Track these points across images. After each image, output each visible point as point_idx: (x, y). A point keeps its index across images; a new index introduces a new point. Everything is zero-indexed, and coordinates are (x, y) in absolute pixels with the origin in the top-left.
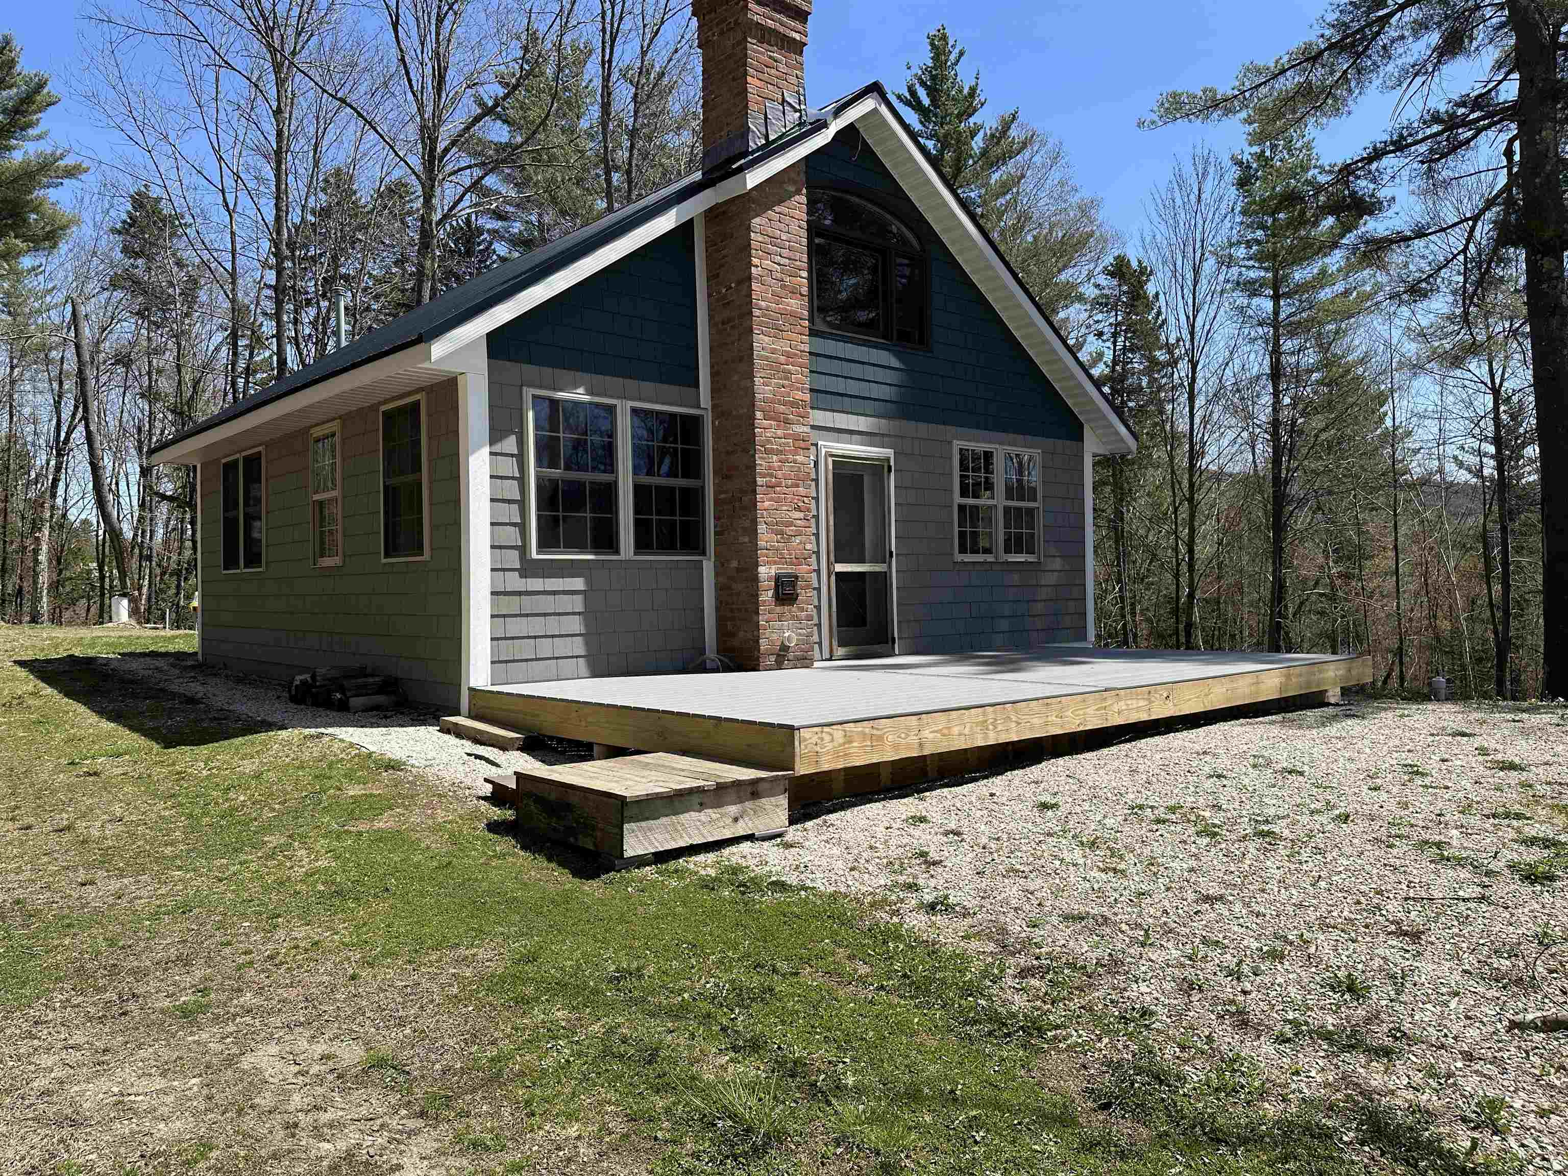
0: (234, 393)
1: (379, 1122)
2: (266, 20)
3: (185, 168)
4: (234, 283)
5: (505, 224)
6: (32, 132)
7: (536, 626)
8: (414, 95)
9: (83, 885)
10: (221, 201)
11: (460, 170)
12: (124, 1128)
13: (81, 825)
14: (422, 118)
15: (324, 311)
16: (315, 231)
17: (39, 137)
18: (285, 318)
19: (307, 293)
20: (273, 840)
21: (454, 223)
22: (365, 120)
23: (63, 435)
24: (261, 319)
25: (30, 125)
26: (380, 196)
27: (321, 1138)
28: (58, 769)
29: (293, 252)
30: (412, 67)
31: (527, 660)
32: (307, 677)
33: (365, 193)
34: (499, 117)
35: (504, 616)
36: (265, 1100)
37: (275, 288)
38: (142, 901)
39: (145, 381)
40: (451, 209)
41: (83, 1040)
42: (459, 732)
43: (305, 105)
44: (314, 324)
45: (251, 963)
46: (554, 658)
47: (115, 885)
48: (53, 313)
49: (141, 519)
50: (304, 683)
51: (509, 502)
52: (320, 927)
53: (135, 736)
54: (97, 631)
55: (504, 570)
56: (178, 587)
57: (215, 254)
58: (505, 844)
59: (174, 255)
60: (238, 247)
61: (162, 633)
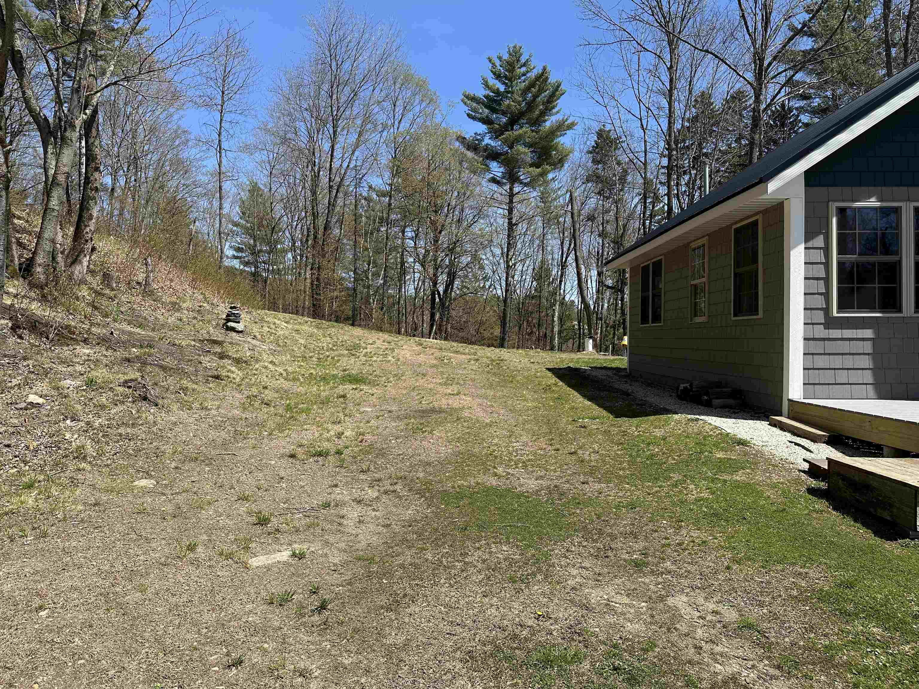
0: (644, 228)
1: (751, 663)
2: (665, 18)
3: (622, 110)
4: (645, 168)
5: (809, 101)
6: (554, 111)
7: (837, 362)
8: (750, 35)
9: (583, 483)
10: (639, 125)
11: (778, 74)
12: (611, 619)
13: (580, 452)
14: (754, 47)
15: (693, 176)
16: (689, 131)
17: (558, 112)
18: (672, 183)
19: (684, 167)
20: (676, 477)
21: (774, 109)
22: (720, 59)
23: (564, 259)
24: (659, 186)
25: (553, 108)
26: (727, 102)
27: (716, 661)
28: (568, 423)
29: (677, 145)
30: (748, 19)
31: (829, 384)
32: (687, 385)
33: (718, 103)
34: (805, 34)
35: (813, 354)
36: (683, 628)
37: (667, 167)
38: (611, 498)
39: (601, 228)
40: (772, 100)
41: (588, 565)
42: (783, 427)
43: (684, 60)
44: (687, 184)
45: (669, 545)
46: (848, 384)
47: (597, 486)
48: (561, 198)
49: (598, 298)
50: (685, 388)
51: (817, 279)
52: (705, 532)
53: (601, 410)
54: (579, 355)
55: (813, 324)
56: (614, 334)
57: (636, 155)
58: (821, 504)
59: (616, 159)
60: (648, 148)
61: (608, 357)
